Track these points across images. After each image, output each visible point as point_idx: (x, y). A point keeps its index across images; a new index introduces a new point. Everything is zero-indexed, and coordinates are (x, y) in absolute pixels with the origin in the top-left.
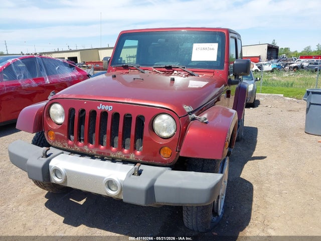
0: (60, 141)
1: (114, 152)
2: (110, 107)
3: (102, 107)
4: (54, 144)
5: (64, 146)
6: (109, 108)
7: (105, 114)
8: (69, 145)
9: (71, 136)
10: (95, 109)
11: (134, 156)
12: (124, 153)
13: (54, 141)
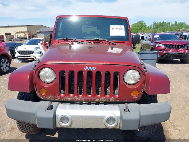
0: (53, 96)
1: (99, 98)
2: (94, 67)
3: (87, 68)
4: (46, 98)
5: (56, 99)
6: (93, 69)
7: (90, 73)
8: (60, 97)
9: (62, 91)
10: (82, 70)
11: (113, 98)
12: (106, 98)
13: (46, 96)
